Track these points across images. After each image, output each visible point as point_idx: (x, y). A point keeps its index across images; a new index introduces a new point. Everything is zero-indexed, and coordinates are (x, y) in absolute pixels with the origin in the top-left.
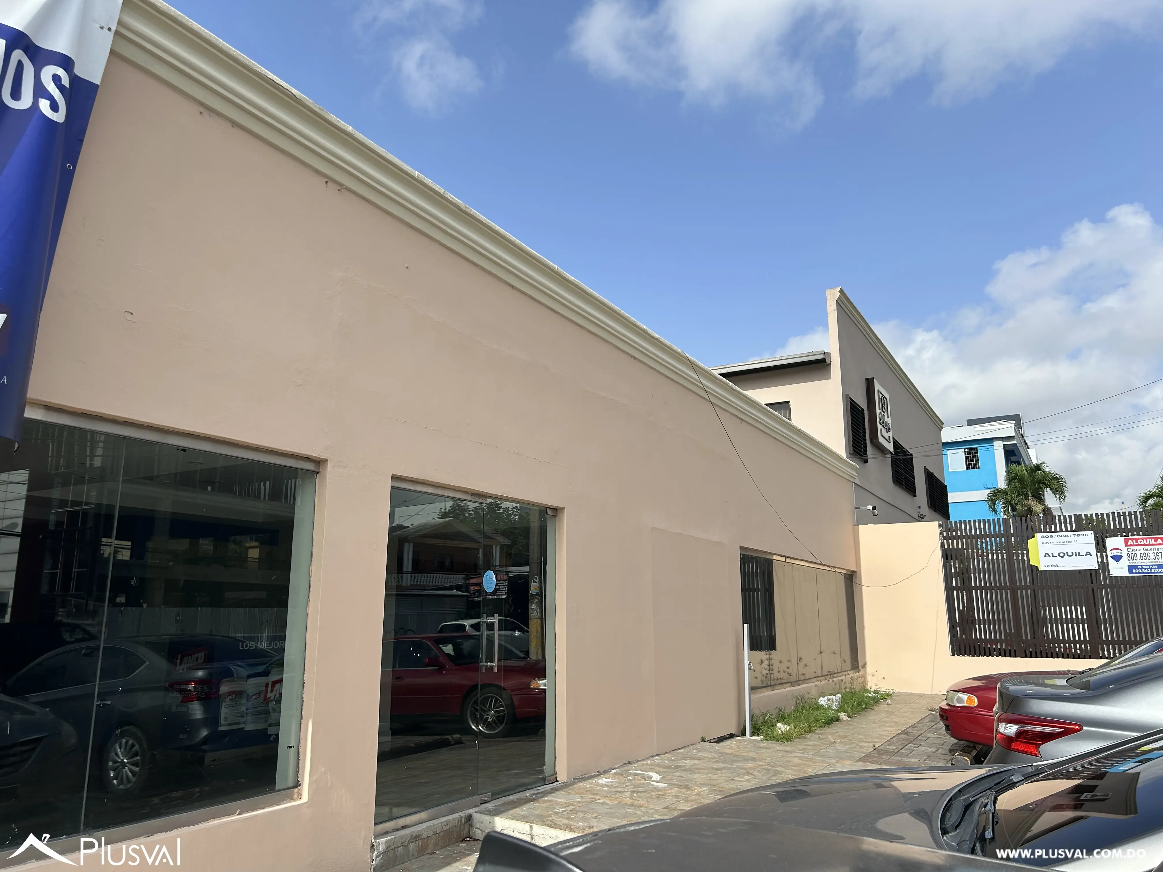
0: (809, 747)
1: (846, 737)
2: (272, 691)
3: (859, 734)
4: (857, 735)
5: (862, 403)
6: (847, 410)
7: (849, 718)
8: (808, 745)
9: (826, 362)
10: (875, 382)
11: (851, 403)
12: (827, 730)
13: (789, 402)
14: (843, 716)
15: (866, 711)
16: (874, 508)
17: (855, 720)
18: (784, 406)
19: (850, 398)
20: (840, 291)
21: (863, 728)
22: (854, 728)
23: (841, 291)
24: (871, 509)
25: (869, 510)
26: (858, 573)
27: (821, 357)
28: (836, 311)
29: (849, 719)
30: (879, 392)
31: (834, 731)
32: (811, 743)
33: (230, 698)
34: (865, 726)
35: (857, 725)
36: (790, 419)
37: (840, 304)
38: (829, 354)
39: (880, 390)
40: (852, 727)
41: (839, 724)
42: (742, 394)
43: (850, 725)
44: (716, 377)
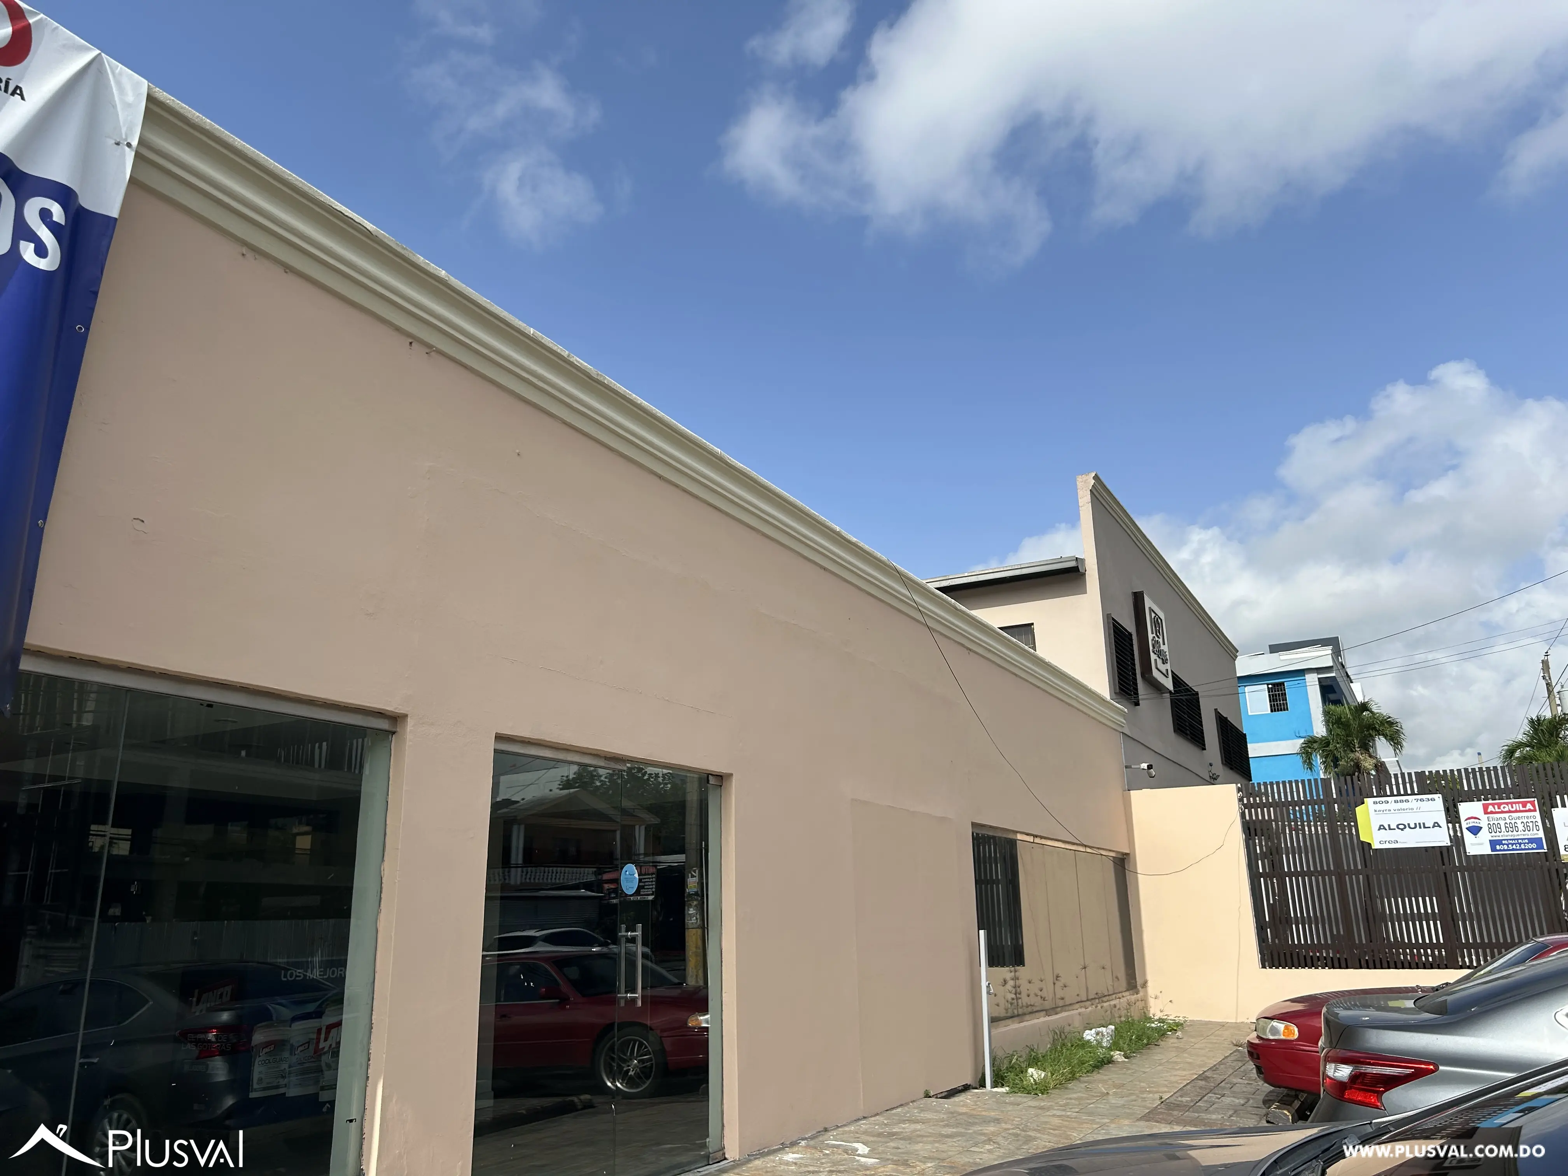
0: (1073, 1101)
1: (1122, 1086)
2: (326, 1040)
3: (1140, 1081)
4: (1137, 1083)
5: (1129, 625)
6: (1109, 635)
7: (1125, 1058)
8: (1071, 1099)
9: (1078, 571)
10: (1145, 596)
11: (1114, 625)
12: (1096, 1076)
13: (1033, 624)
14: (1118, 1056)
15: (1149, 1048)
16: (1150, 767)
17: (1134, 1061)
18: (1025, 631)
19: (1113, 619)
20: (1094, 478)
21: (1145, 1073)
22: (1132, 1073)
23: (1096, 478)
24: (1146, 768)
25: (1143, 769)
26: (1131, 856)
27: (1073, 564)
28: (1090, 504)
29: (1126, 1060)
30: (1151, 610)
31: (1105, 1078)
32: (1075, 1096)
33: (267, 1050)
34: (1147, 1070)
35: (1137, 1069)
36: (1034, 648)
37: (1095, 495)
38: (1083, 561)
39: (1152, 608)
40: (1130, 1071)
41: (1112, 1067)
42: (968, 615)
43: (1128, 1069)
44: (933, 594)
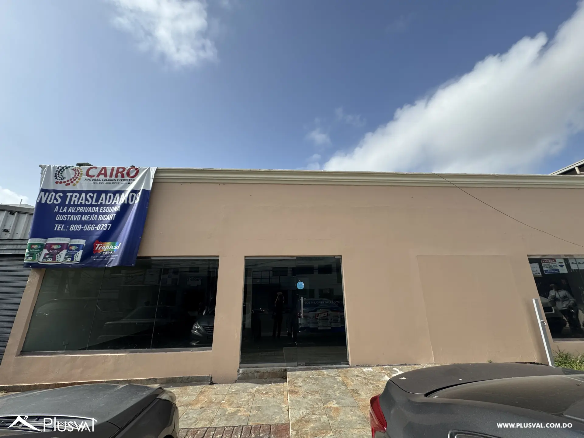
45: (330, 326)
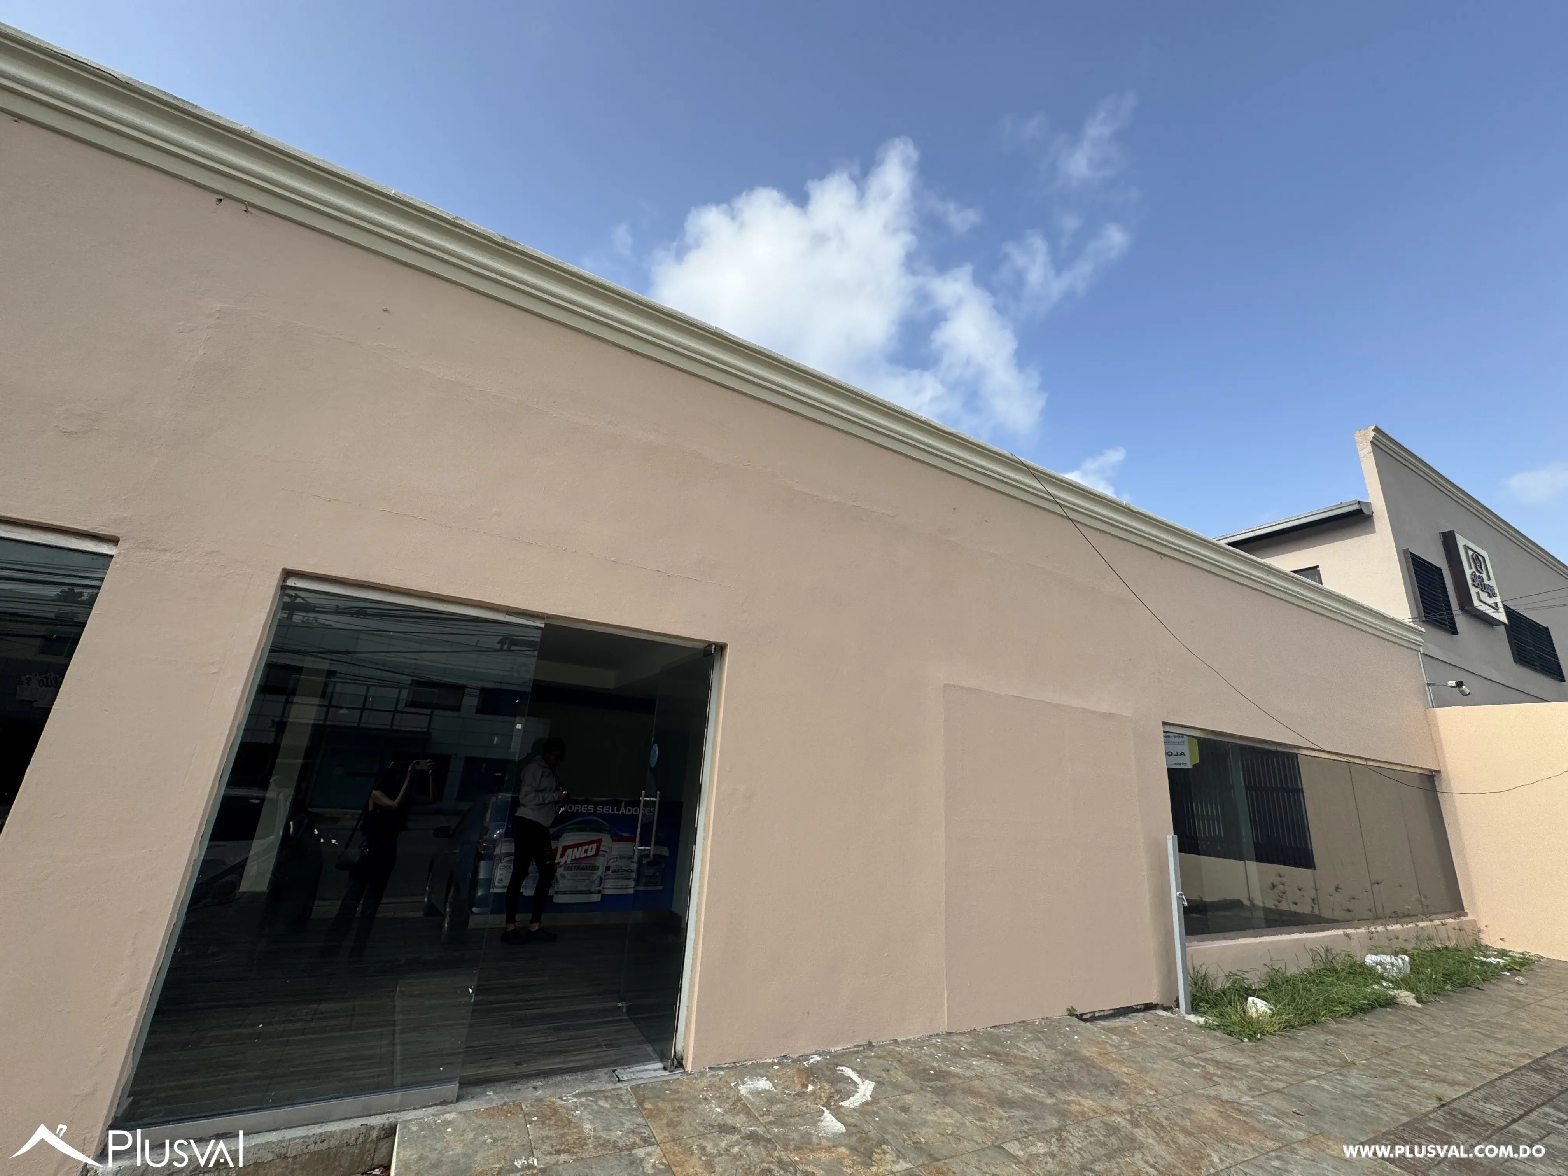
0: (1287, 1065)
1: (1389, 1051)
3: (1422, 1051)
4: (1415, 1052)
5: (1437, 558)
6: (1408, 568)
7: (1419, 1002)
8: (1287, 1059)
9: (1363, 513)
10: (1457, 535)
11: (1412, 559)
12: (1356, 1025)
13: (1318, 566)
14: (1406, 997)
15: (1465, 992)
16: (1459, 684)
17: (1432, 1009)
18: (1312, 572)
19: (1411, 553)
20: (1374, 430)
21: (1438, 1034)
22: (1417, 1031)
23: (1377, 429)
24: (1454, 685)
25: (1452, 687)
26: (1443, 775)
27: (1356, 507)
28: (1372, 454)
29: (1419, 1005)
30: (1467, 548)
31: (1370, 1030)
32: (1297, 1055)
34: (1445, 1030)
35: (1429, 1024)
36: (1321, 583)
37: (1377, 446)
38: (1368, 505)
39: (1468, 545)
40: (1415, 1027)
41: (1388, 1012)
42: (1261, 564)
43: (1413, 1021)
44: (1224, 549)
45: (599, 892)
